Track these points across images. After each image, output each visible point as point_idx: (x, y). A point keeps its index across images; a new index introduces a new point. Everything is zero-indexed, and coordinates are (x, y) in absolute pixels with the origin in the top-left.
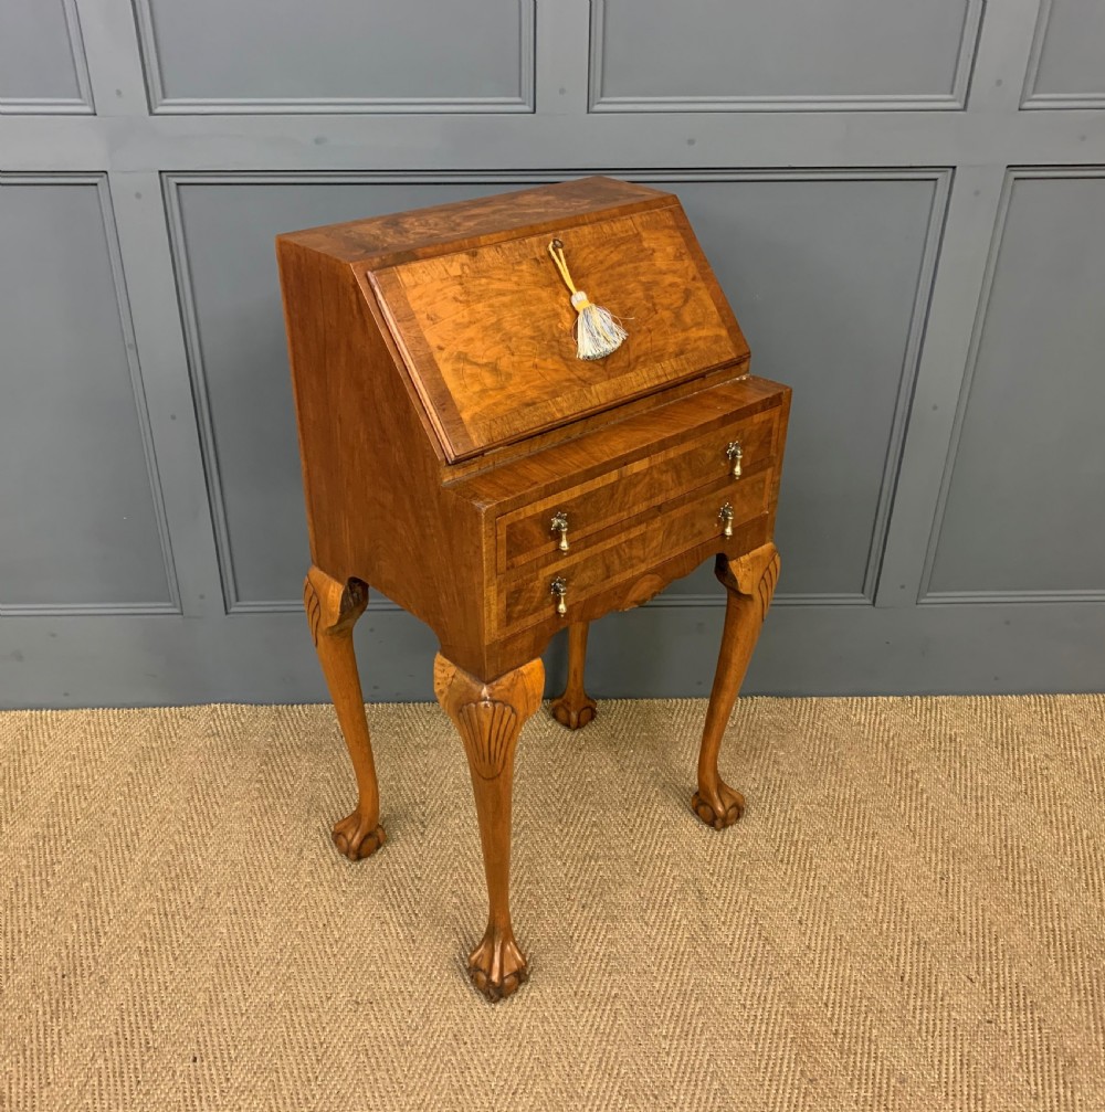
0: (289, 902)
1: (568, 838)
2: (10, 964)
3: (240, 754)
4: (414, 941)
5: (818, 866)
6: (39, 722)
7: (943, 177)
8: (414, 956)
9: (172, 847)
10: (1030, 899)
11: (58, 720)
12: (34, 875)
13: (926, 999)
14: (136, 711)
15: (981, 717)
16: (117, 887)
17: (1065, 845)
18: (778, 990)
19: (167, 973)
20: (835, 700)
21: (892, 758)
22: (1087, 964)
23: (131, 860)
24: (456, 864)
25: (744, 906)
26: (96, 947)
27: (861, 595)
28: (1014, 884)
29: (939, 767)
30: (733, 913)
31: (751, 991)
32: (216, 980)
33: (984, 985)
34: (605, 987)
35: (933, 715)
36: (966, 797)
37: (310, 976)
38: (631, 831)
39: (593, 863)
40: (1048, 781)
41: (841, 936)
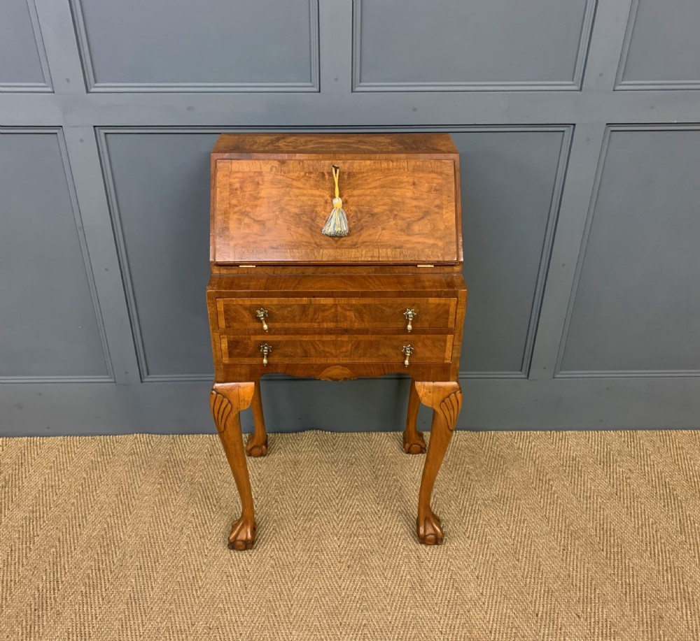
0: (173, 562)
1: (341, 523)
2: (4, 602)
3: (149, 466)
4: (246, 588)
5: (490, 541)
6: (32, 445)
7: (568, 130)
8: (245, 597)
9: (106, 526)
10: (616, 564)
11: (43, 443)
12: (22, 544)
13: (551, 629)
14: (90, 438)
15: (592, 444)
16: (71, 552)
17: (638, 529)
18: (462, 622)
19: (97, 608)
20: (505, 433)
21: (537, 470)
22: (648, 606)
23: (81, 534)
24: (274, 539)
25: (445, 566)
26: (56, 591)
27: (520, 373)
28: (607, 553)
29: (565, 477)
30: (438, 571)
31: (446, 622)
32: (127, 613)
33: (586, 620)
34: (359, 620)
35: (563, 443)
36: (580, 497)
37: (183, 611)
38: (380, 518)
39: (356, 538)
40: (630, 486)
41: (502, 587)
